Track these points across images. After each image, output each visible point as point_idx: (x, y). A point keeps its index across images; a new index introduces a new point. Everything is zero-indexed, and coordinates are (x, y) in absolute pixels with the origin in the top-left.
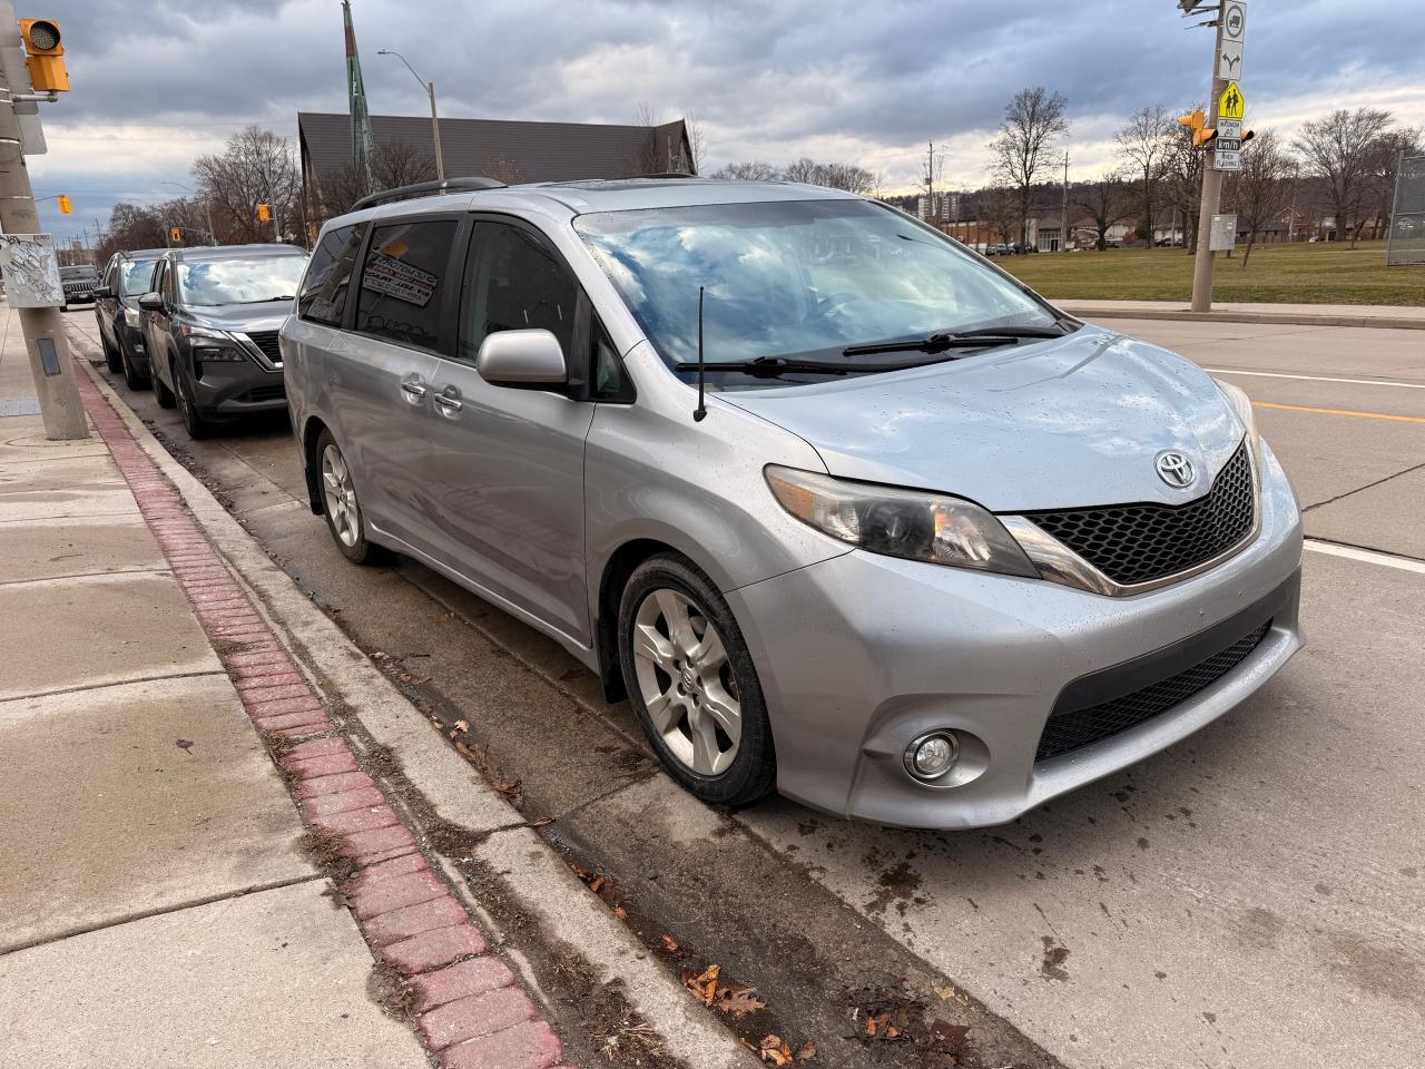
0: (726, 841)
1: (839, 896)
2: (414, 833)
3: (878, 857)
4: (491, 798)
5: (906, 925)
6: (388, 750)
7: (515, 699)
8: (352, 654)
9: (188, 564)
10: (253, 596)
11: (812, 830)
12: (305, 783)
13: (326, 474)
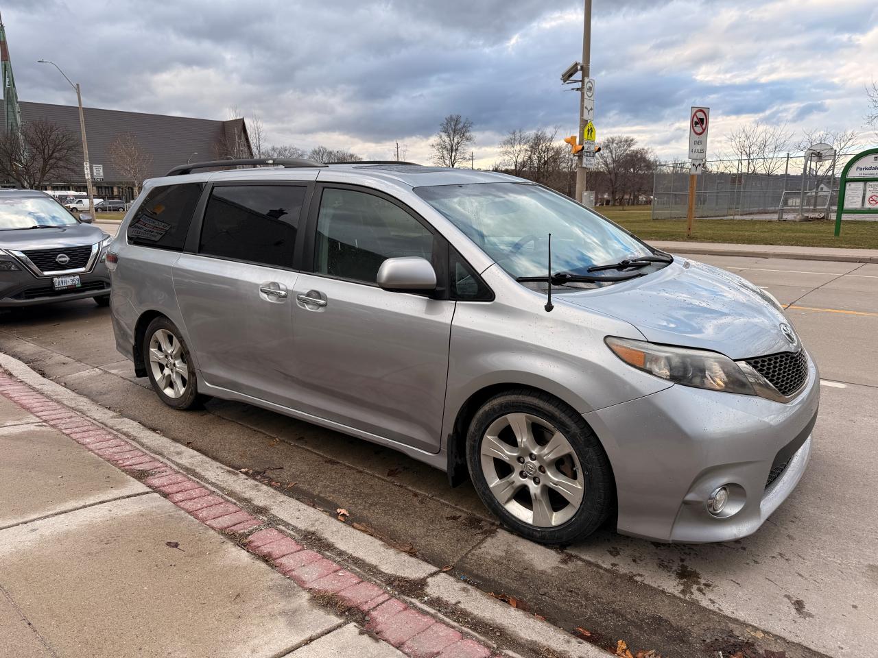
0: (570, 567)
1: (661, 589)
2: (379, 586)
3: (666, 564)
4: (405, 557)
5: (710, 600)
6: (313, 534)
7: (366, 491)
8: (229, 471)
9: (53, 417)
10: (124, 437)
11: (618, 553)
12: (278, 561)
13: (152, 349)
